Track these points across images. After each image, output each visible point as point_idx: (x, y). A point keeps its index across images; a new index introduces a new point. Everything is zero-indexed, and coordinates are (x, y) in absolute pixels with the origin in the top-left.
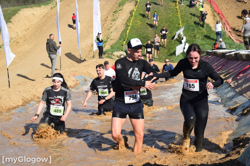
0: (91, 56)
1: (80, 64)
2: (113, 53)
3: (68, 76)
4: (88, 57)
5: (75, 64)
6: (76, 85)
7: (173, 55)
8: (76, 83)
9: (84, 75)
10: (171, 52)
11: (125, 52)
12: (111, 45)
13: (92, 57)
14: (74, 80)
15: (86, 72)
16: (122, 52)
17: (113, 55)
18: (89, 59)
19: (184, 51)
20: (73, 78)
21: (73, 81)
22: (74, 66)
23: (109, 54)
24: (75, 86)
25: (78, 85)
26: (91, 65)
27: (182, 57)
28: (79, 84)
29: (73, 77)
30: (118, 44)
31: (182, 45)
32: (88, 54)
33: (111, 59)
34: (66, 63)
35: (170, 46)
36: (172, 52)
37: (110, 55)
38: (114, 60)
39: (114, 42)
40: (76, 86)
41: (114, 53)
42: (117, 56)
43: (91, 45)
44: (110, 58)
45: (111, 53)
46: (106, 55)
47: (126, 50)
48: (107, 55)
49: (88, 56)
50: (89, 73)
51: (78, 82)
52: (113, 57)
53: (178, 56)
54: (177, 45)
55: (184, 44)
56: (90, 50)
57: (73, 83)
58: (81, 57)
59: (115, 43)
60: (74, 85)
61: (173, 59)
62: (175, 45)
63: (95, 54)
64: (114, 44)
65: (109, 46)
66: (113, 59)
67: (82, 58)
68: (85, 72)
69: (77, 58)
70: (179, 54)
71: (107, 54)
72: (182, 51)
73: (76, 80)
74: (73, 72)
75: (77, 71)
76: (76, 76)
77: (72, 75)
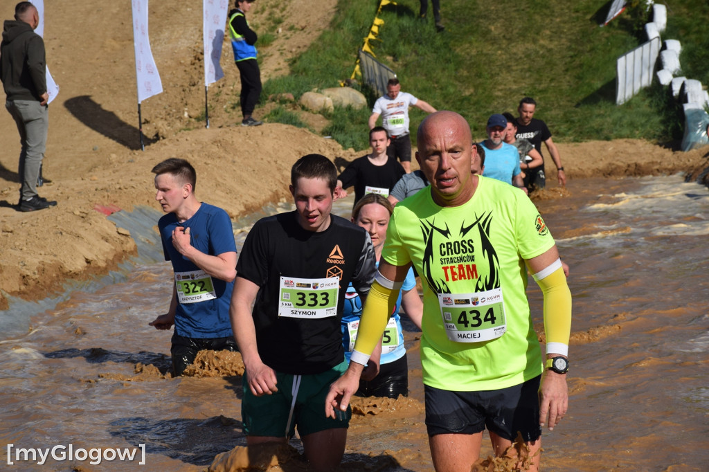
0: (194, 113)
1: (137, 152)
2: (302, 94)
3: (77, 213)
4: (180, 119)
5: (114, 156)
6: (120, 260)
7: (601, 103)
8: (119, 249)
10: (590, 85)
11: (362, 92)
12: (290, 56)
13: (198, 119)
14: (109, 231)
16: (347, 90)
17: (303, 108)
18: (184, 127)
19: (656, 79)
20: (105, 225)
21: (107, 241)
22: (107, 164)
23: (283, 102)
24: (113, 262)
25: (127, 258)
26: (196, 157)
27: (648, 110)
28: (134, 252)
29: (104, 217)
30: (324, 49)
31: (646, 46)
32: (178, 100)
33: (295, 124)
34: (66, 149)
35: (584, 58)
36: (598, 84)
37: (289, 110)
38: (307, 130)
39: (308, 43)
40: (120, 266)
41: (307, 94)
42: (324, 112)
43: (189, 59)
44: (287, 123)
45: (292, 98)
46: (269, 107)
47: (366, 82)
48: (275, 105)
49: (178, 111)
51: (130, 245)
52: (303, 116)
53: (628, 104)
54: (620, 47)
55: (655, 44)
56: (186, 85)
57: (107, 247)
58: (143, 121)
59: (312, 45)
60: (111, 258)
61: (599, 120)
62: (614, 49)
63: (214, 104)
64: (306, 53)
65: (281, 61)
66: (299, 125)
67: (147, 122)
69: (122, 124)
70: (634, 96)
71: (273, 100)
72: (646, 80)
73: (119, 233)
74: (106, 194)
75: (122, 187)
76: (122, 214)
77: (99, 210)
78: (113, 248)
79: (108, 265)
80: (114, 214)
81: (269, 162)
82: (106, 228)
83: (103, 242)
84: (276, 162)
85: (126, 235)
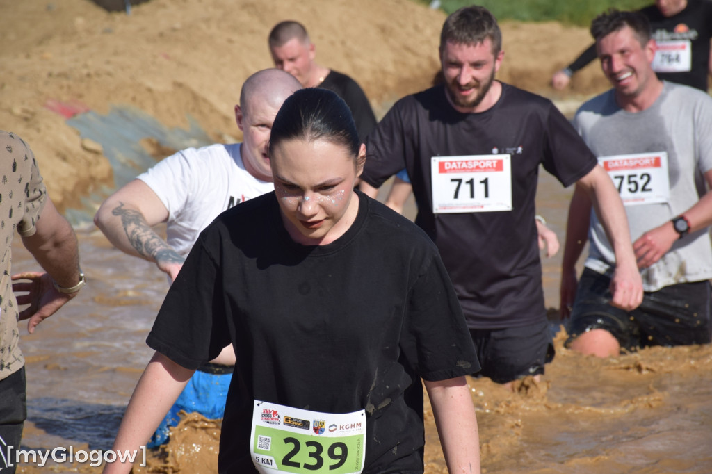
1: (117, 17)
3: (17, 111)
6: (84, 192)
8: (84, 174)
9: (149, 113)
14: (69, 144)
15: (170, 88)
20: (63, 134)
21: (64, 159)
22: (69, 34)
24: (73, 194)
25: (96, 188)
28: (108, 179)
29: (61, 120)
40: (83, 201)
50: (195, 97)
51: (102, 168)
57: (64, 169)
60: (70, 186)
68: (161, 85)
73: (85, 148)
74: (65, 82)
75: (92, 72)
76: (90, 116)
77: (52, 109)
78: (74, 171)
79: (65, 198)
80: (79, 117)
81: (332, 43)
82: (63, 138)
83: (58, 161)
84: (343, 43)
85: (96, 152)
